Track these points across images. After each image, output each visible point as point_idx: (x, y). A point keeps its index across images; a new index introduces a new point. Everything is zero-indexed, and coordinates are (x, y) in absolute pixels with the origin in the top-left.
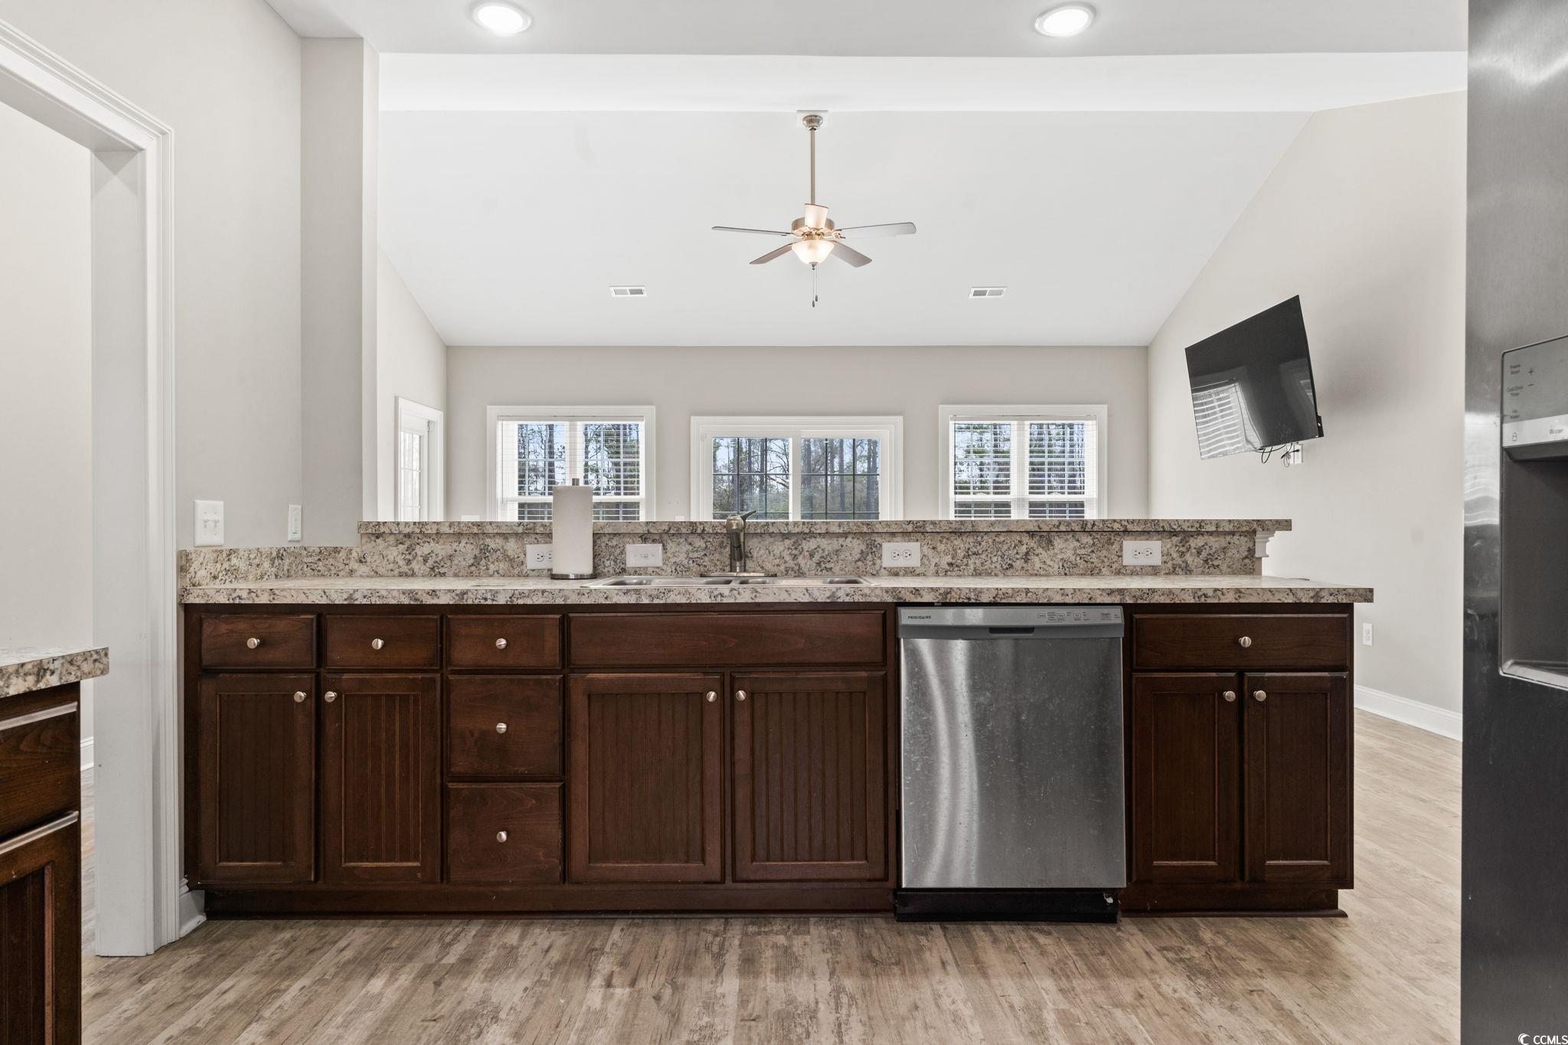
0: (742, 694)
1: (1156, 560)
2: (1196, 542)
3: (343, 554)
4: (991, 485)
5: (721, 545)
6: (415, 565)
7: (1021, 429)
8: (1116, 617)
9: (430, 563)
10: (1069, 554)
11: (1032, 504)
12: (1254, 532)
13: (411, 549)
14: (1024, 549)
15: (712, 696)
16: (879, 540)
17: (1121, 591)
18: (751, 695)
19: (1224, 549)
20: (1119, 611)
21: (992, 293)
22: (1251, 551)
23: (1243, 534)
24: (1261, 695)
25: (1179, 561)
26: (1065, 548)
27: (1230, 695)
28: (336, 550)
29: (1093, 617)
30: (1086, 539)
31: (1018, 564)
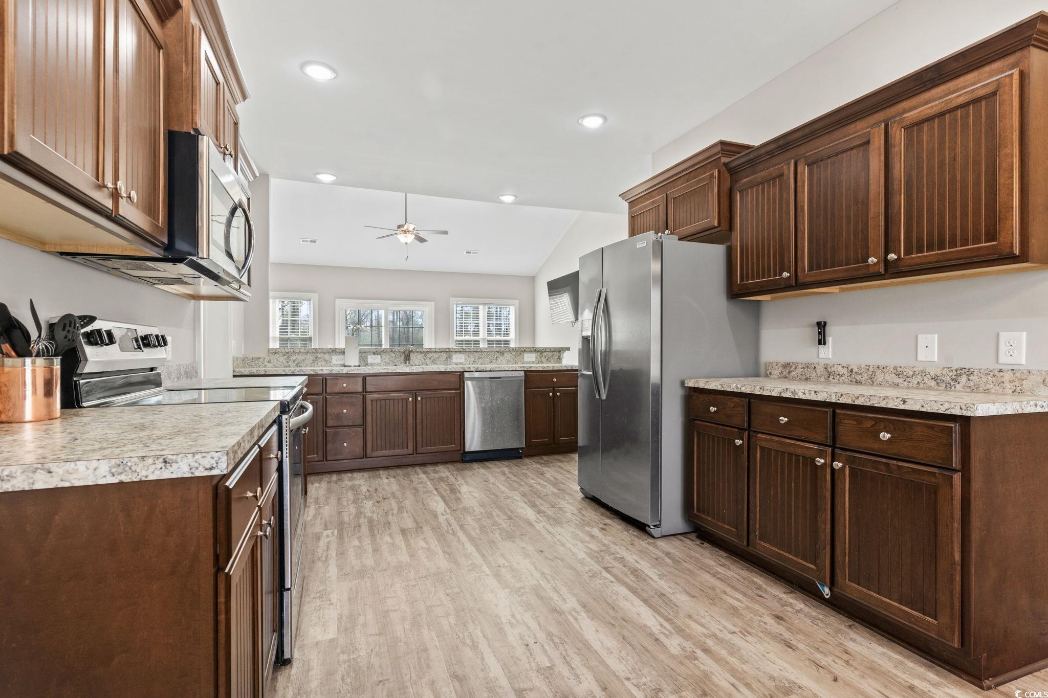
0: (419, 399)
1: (533, 359)
2: (545, 354)
3: (261, 360)
4: (472, 332)
5: (401, 356)
6: (290, 363)
7: (484, 309)
8: (522, 374)
9: (296, 362)
10: (509, 358)
11: (488, 341)
12: (560, 351)
13: (288, 358)
14: (496, 356)
15: (410, 399)
16: (451, 354)
17: (524, 367)
18: (422, 399)
19: (552, 356)
20: (523, 372)
21: (474, 253)
22: (559, 356)
23: (557, 351)
24: (558, 394)
25: (540, 360)
26: (507, 356)
27: (551, 394)
28: (259, 358)
29: (516, 374)
30: (514, 353)
31: (494, 361)
